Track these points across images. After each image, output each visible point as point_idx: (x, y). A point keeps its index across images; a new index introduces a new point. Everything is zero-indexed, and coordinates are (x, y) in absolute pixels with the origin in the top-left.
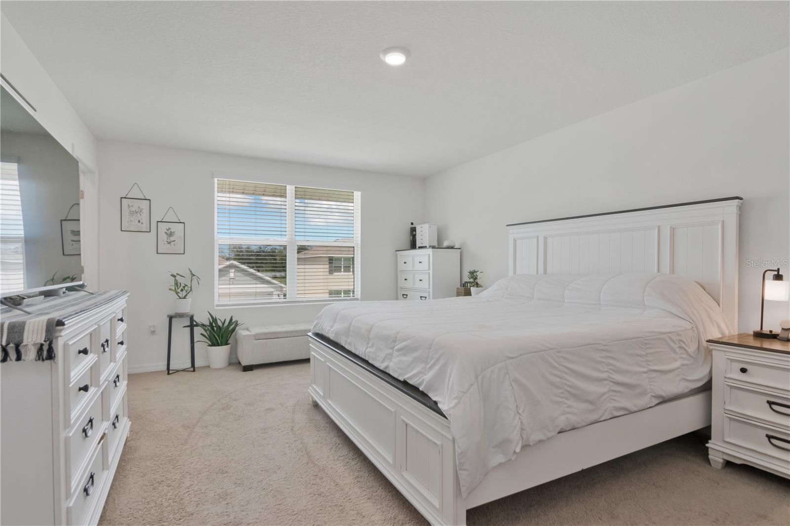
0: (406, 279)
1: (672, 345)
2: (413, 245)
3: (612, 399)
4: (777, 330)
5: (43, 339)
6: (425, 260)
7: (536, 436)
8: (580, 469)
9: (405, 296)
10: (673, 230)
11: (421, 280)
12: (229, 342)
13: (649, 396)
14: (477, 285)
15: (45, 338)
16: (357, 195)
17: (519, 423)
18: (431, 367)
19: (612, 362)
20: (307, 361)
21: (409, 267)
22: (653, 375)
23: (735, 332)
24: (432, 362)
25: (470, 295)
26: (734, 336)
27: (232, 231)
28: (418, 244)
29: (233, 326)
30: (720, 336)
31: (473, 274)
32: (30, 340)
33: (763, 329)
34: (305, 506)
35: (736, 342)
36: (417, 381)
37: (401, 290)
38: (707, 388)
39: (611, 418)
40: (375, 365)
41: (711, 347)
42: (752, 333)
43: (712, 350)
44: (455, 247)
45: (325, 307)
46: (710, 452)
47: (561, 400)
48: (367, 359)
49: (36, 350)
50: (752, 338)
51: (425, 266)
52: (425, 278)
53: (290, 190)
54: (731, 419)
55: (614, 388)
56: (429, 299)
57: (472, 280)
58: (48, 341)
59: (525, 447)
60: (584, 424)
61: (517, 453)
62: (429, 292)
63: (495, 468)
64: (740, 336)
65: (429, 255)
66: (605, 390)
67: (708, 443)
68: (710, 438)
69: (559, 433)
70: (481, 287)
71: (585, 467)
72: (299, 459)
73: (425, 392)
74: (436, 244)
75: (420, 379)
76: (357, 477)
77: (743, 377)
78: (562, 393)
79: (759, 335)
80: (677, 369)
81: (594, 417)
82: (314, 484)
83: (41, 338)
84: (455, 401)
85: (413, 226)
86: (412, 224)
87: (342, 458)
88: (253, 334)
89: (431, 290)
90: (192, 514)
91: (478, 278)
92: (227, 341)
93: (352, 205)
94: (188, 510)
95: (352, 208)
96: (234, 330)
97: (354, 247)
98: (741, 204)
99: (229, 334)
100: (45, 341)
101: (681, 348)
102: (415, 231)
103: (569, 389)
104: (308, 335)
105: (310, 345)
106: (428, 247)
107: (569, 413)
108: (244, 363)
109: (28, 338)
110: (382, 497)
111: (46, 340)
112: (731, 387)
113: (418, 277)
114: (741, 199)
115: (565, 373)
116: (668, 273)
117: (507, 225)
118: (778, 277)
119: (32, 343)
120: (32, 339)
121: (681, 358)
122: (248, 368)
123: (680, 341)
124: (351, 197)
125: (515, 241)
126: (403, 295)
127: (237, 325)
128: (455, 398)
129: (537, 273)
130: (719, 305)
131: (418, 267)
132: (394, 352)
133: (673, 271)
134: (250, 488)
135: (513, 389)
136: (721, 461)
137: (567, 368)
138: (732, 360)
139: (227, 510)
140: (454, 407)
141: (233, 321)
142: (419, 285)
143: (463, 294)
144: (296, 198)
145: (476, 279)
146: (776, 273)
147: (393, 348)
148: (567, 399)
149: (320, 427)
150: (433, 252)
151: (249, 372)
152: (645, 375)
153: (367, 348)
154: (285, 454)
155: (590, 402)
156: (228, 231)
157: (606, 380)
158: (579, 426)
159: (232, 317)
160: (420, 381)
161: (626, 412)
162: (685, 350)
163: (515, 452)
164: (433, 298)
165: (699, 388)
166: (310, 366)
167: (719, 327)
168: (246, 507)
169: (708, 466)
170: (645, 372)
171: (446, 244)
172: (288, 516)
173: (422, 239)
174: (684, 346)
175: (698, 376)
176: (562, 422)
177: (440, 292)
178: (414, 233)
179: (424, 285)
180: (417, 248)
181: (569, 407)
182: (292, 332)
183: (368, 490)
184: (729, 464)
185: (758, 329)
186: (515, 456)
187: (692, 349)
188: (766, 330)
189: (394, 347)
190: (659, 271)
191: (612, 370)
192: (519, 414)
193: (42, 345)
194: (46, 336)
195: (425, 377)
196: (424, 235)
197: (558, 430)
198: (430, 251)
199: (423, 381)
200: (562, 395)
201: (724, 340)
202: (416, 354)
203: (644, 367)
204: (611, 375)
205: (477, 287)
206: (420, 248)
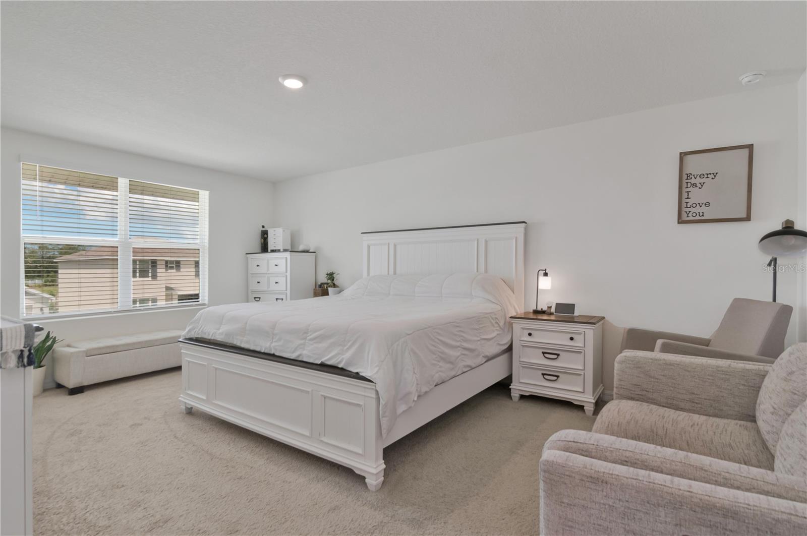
0: (258, 282)
1: (492, 321)
2: (265, 248)
3: (462, 360)
4: (545, 308)
5: (22, 345)
6: (282, 263)
7: (424, 389)
8: (445, 411)
9: (257, 299)
10: (486, 242)
11: (277, 283)
12: (42, 363)
13: (481, 356)
14: (334, 286)
15: (25, 344)
16: (204, 195)
17: (416, 381)
18: (348, 349)
19: (463, 334)
20: (179, 368)
21: (263, 269)
22: (483, 342)
23: (523, 311)
24: (349, 344)
25: (327, 294)
26: (522, 314)
27: (45, 228)
28: (270, 248)
29: (49, 343)
30: (515, 314)
31: (331, 276)
32: (9, 347)
33: (538, 308)
34: (231, 489)
35: (523, 317)
36: (337, 360)
37: (252, 293)
38: (510, 349)
39: (462, 373)
40: (284, 356)
41: (512, 321)
42: (532, 311)
43: (512, 323)
44: (310, 251)
45: (201, 311)
46: (512, 391)
47: (436, 362)
48: (272, 352)
49: (17, 357)
50: (532, 314)
51: (282, 268)
52: (282, 280)
53: (123, 183)
54: (523, 367)
55: (463, 353)
56: (286, 300)
57: (329, 281)
58: (28, 347)
59: (419, 396)
60: (448, 378)
61: (416, 401)
62: (286, 294)
63: (400, 415)
64: (525, 313)
65: (286, 258)
66: (459, 354)
67: (510, 385)
68: (512, 382)
69: (436, 386)
70: (338, 287)
71: (448, 410)
72: (201, 458)
73: (345, 368)
74: (289, 247)
75: (338, 359)
76: (268, 459)
77: (529, 339)
78: (436, 358)
79: (536, 312)
80: (495, 337)
81: (453, 373)
82: (229, 473)
83: (20, 344)
84: (376, 369)
85: (263, 229)
86: (263, 227)
87: (245, 448)
88: (83, 349)
89: (288, 292)
90: (109, 526)
91: (335, 279)
92: (41, 362)
93: (197, 204)
94: (100, 525)
95: (197, 207)
96: (50, 347)
97: (199, 250)
98: (526, 226)
99: (43, 353)
100: (24, 347)
101: (497, 323)
102: (267, 234)
103: (440, 354)
104: (179, 341)
105: (182, 351)
106: (282, 250)
107: (440, 371)
108: (71, 383)
109: (7, 345)
110: (299, 466)
111: (26, 346)
112: (523, 346)
113: (273, 280)
114: (526, 223)
115: (438, 343)
116: (483, 272)
117: (362, 233)
118: (546, 274)
119: (12, 350)
120: (11, 345)
121: (497, 330)
122: (76, 391)
123: (496, 318)
124: (196, 196)
125: (369, 247)
126: (255, 298)
127: (54, 341)
128: (377, 366)
129: (388, 274)
130: (514, 293)
131: (273, 269)
132: (307, 341)
133: (486, 271)
134: (162, 491)
135: (411, 356)
136: (518, 395)
137: (438, 339)
138: (523, 329)
139: (148, 513)
140: (377, 372)
141: (50, 337)
142: (274, 287)
143: (321, 294)
144: (130, 192)
145: (333, 280)
146: (544, 272)
147: (305, 339)
148: (439, 361)
149: (206, 430)
150: (291, 255)
151: (79, 395)
152: (479, 342)
153: (272, 343)
154: (182, 457)
155: (451, 363)
156: (40, 228)
157: (459, 347)
158: (446, 380)
159: (49, 332)
160: (339, 360)
161: (469, 369)
162: (499, 325)
163: (414, 401)
164: (291, 299)
165: (506, 349)
166: (181, 374)
167: (515, 309)
168: (169, 505)
169: (511, 401)
170: (479, 340)
171: (301, 248)
172: (218, 500)
173: (275, 243)
174: (498, 321)
175: (506, 341)
176: (437, 378)
177: (297, 294)
178: (266, 236)
179: (282, 287)
180: (269, 251)
181: (441, 367)
182: (134, 344)
183: (284, 465)
184: (522, 397)
185: (535, 308)
186: (414, 403)
187: (502, 324)
188: (539, 309)
189: (307, 337)
190: (477, 271)
191: (463, 340)
192: (415, 374)
193: (22, 351)
194: (25, 342)
195: (343, 356)
196: (276, 239)
197: (435, 384)
198: (288, 254)
199: (343, 359)
200: (436, 359)
201: (518, 316)
202: (331, 340)
203: (478, 337)
204: (463, 344)
205: (334, 287)
206: (273, 251)
